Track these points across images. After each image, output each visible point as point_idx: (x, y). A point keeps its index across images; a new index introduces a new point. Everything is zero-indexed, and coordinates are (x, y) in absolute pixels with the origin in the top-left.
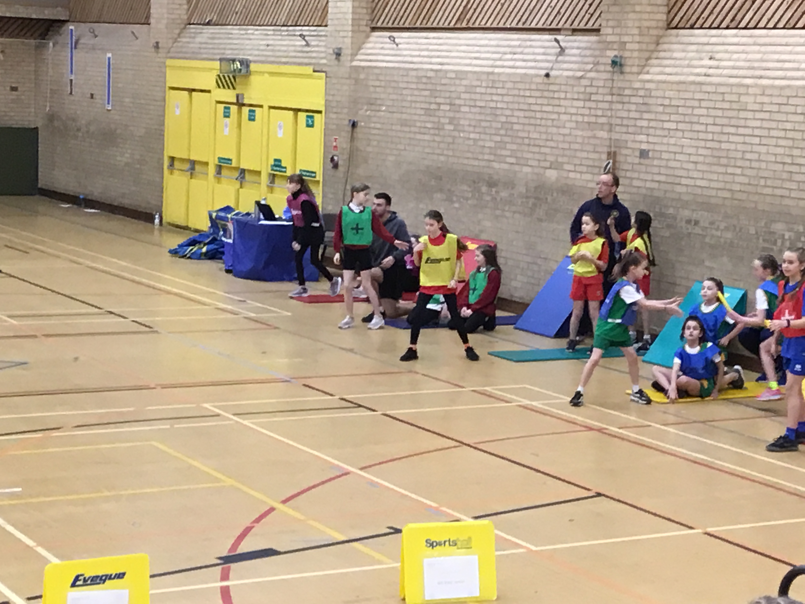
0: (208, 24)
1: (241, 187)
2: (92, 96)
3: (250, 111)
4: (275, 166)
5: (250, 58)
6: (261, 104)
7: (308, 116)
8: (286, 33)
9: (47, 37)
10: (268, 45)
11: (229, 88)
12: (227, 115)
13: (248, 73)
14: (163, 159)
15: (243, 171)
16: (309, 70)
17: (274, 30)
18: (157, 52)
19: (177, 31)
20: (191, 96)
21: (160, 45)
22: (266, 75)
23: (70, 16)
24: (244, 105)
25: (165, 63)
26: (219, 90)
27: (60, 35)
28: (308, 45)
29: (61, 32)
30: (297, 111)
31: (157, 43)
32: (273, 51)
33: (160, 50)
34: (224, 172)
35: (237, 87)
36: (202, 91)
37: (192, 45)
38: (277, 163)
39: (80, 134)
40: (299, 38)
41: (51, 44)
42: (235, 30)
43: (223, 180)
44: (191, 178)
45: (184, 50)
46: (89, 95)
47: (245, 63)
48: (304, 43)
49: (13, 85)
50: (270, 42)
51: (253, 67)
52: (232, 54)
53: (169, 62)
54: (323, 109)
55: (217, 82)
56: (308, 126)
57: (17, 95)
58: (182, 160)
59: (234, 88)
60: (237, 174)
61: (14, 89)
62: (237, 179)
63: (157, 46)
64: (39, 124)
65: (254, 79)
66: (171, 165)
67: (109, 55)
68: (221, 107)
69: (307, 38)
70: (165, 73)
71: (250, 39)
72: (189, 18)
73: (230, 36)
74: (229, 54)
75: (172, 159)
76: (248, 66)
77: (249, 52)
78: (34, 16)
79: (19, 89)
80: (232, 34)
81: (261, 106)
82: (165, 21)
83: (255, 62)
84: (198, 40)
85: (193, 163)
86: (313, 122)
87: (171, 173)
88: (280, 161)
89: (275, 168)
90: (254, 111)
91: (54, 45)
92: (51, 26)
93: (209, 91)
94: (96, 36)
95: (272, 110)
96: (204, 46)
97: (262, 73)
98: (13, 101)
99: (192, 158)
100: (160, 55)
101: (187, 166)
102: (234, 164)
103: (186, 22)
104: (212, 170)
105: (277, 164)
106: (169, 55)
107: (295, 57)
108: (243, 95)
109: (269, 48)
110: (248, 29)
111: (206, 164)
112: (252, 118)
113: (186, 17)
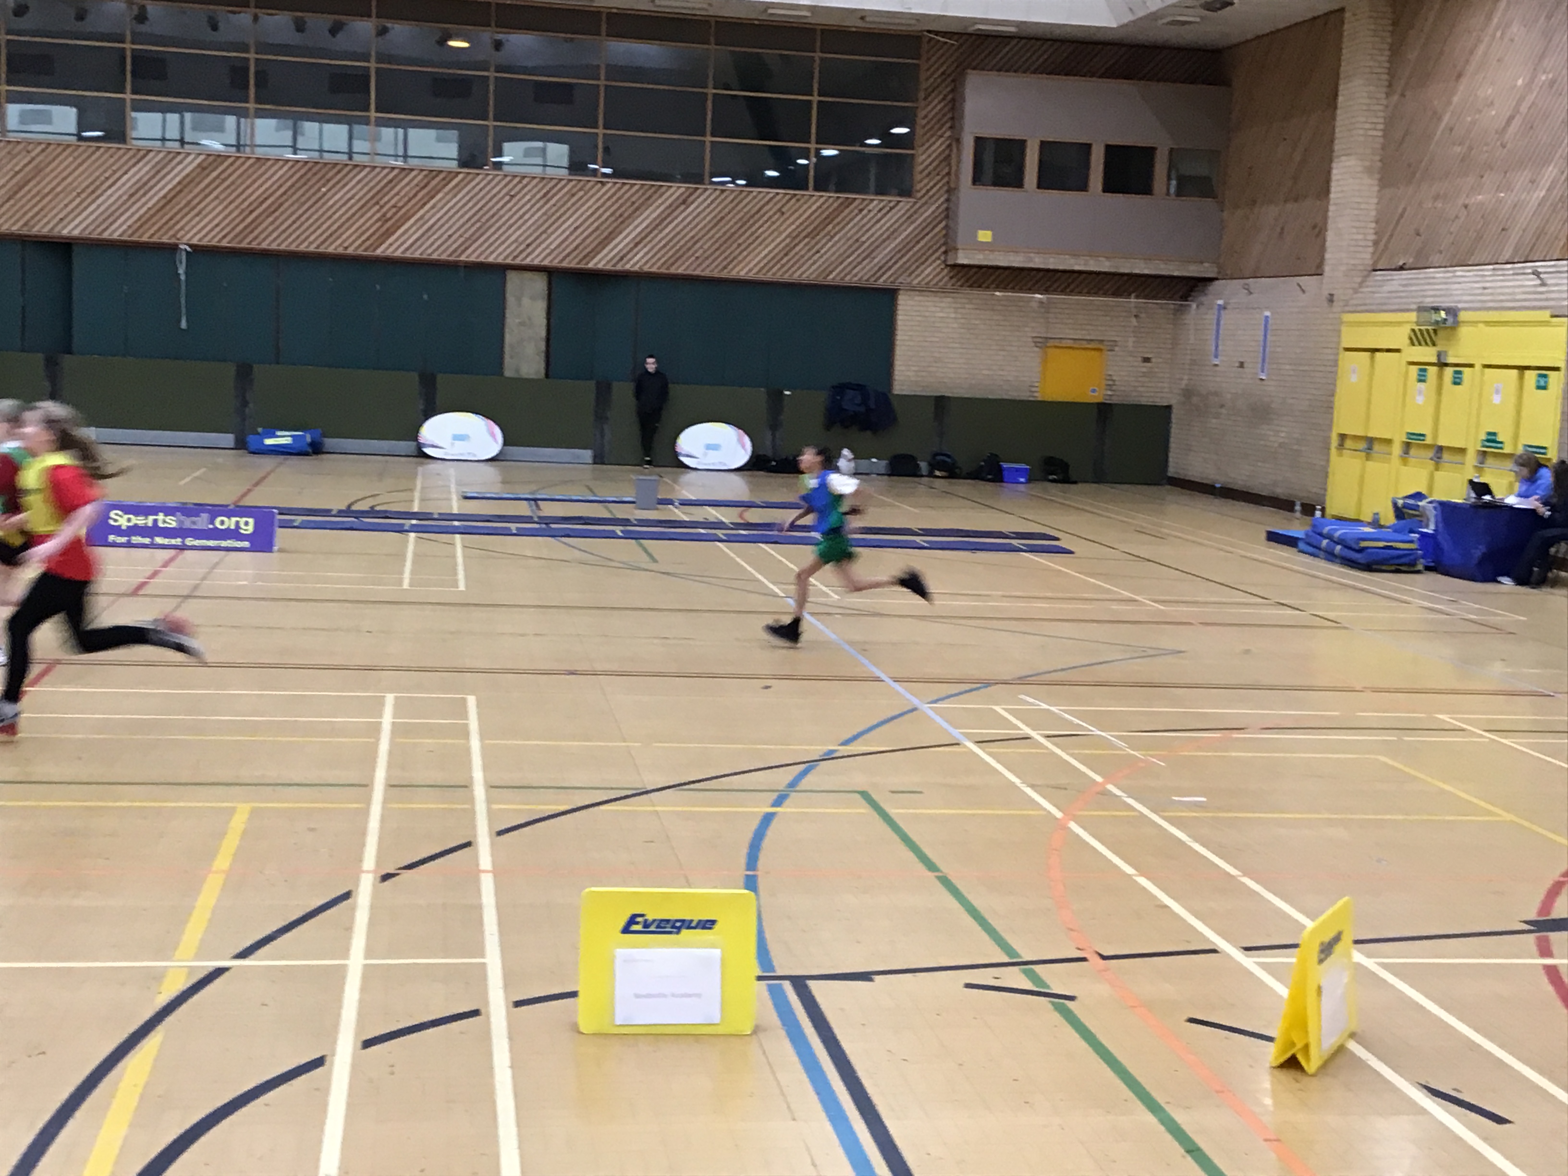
0: (1401, 268)
1: (1437, 469)
2: (1242, 365)
3: (1456, 372)
4: (1488, 441)
5: (1460, 306)
6: (1472, 362)
7: (1540, 376)
8: (1511, 272)
9: (1190, 299)
10: (1485, 288)
11: (1427, 344)
12: (1422, 379)
13: (1456, 324)
14: (1329, 437)
15: (1440, 449)
16: (1545, 315)
17: (1494, 269)
18: (1331, 306)
19: (1359, 280)
20: (1372, 359)
21: (1335, 298)
22: (1481, 325)
23: (1219, 273)
24: (1446, 365)
25: (1340, 318)
26: (1414, 348)
27: (1206, 294)
28: (1543, 284)
29: (1206, 292)
30: (1522, 369)
31: (1332, 295)
32: (1492, 294)
33: (1335, 304)
34: (1413, 452)
35: (1438, 342)
36: (1389, 350)
37: (1377, 295)
38: (1490, 437)
39: (1224, 411)
40: (1532, 276)
41: (1194, 306)
42: (1439, 274)
43: (1412, 461)
44: (1367, 459)
45: (1368, 301)
46: (1237, 364)
47: (1452, 312)
48: (1538, 282)
49: (1146, 356)
50: (1488, 285)
51: (1463, 316)
52: (1433, 302)
53: (1347, 317)
54: (1562, 364)
55: (1411, 339)
56: (1539, 387)
57: (1151, 368)
58: (1356, 438)
59: (1434, 345)
60: (1431, 453)
61: (1147, 360)
62: (1431, 459)
63: (1331, 299)
64: (1173, 400)
65: (1464, 331)
66: (1341, 445)
67: (1267, 313)
68: (1414, 369)
69: (1541, 276)
70: (1339, 331)
71: (1459, 283)
72: (1376, 262)
73: (1432, 281)
74: (1429, 301)
75: (1343, 437)
76: (1455, 315)
77: (1459, 298)
78: (1176, 274)
79: (1153, 360)
80: (1434, 278)
81: (1471, 366)
82: (1343, 268)
83: (1465, 309)
84: (1386, 288)
85: (1370, 442)
86: (1546, 382)
87: (1341, 455)
88: (1494, 434)
89: (1488, 444)
90: (1460, 372)
91: (1198, 306)
92: (1195, 286)
93: (1398, 351)
94: (1251, 293)
95: (1487, 370)
96: (1394, 295)
97: (1476, 323)
98: (1144, 375)
99: (1370, 435)
100: (1335, 310)
101: (1362, 445)
102: (1429, 440)
103: (1370, 268)
104: (1397, 449)
105: (1492, 439)
106: (1347, 309)
107: (1525, 300)
108: (1446, 352)
109: (1486, 291)
110: (1456, 271)
111: (1389, 442)
112: (1457, 382)
113: (1371, 262)
